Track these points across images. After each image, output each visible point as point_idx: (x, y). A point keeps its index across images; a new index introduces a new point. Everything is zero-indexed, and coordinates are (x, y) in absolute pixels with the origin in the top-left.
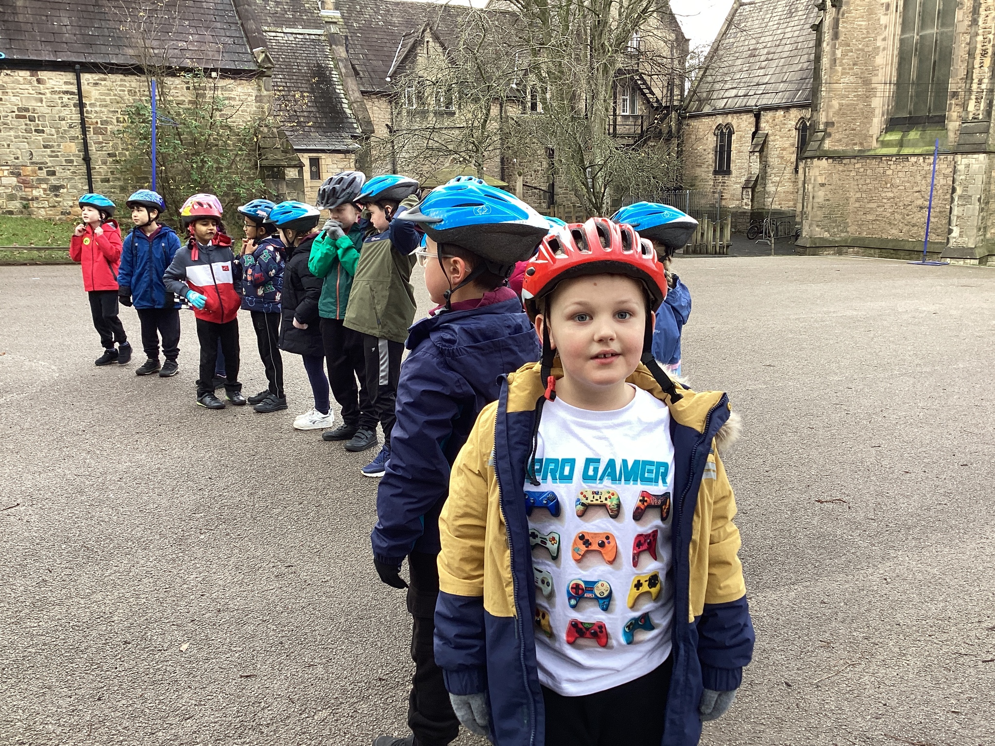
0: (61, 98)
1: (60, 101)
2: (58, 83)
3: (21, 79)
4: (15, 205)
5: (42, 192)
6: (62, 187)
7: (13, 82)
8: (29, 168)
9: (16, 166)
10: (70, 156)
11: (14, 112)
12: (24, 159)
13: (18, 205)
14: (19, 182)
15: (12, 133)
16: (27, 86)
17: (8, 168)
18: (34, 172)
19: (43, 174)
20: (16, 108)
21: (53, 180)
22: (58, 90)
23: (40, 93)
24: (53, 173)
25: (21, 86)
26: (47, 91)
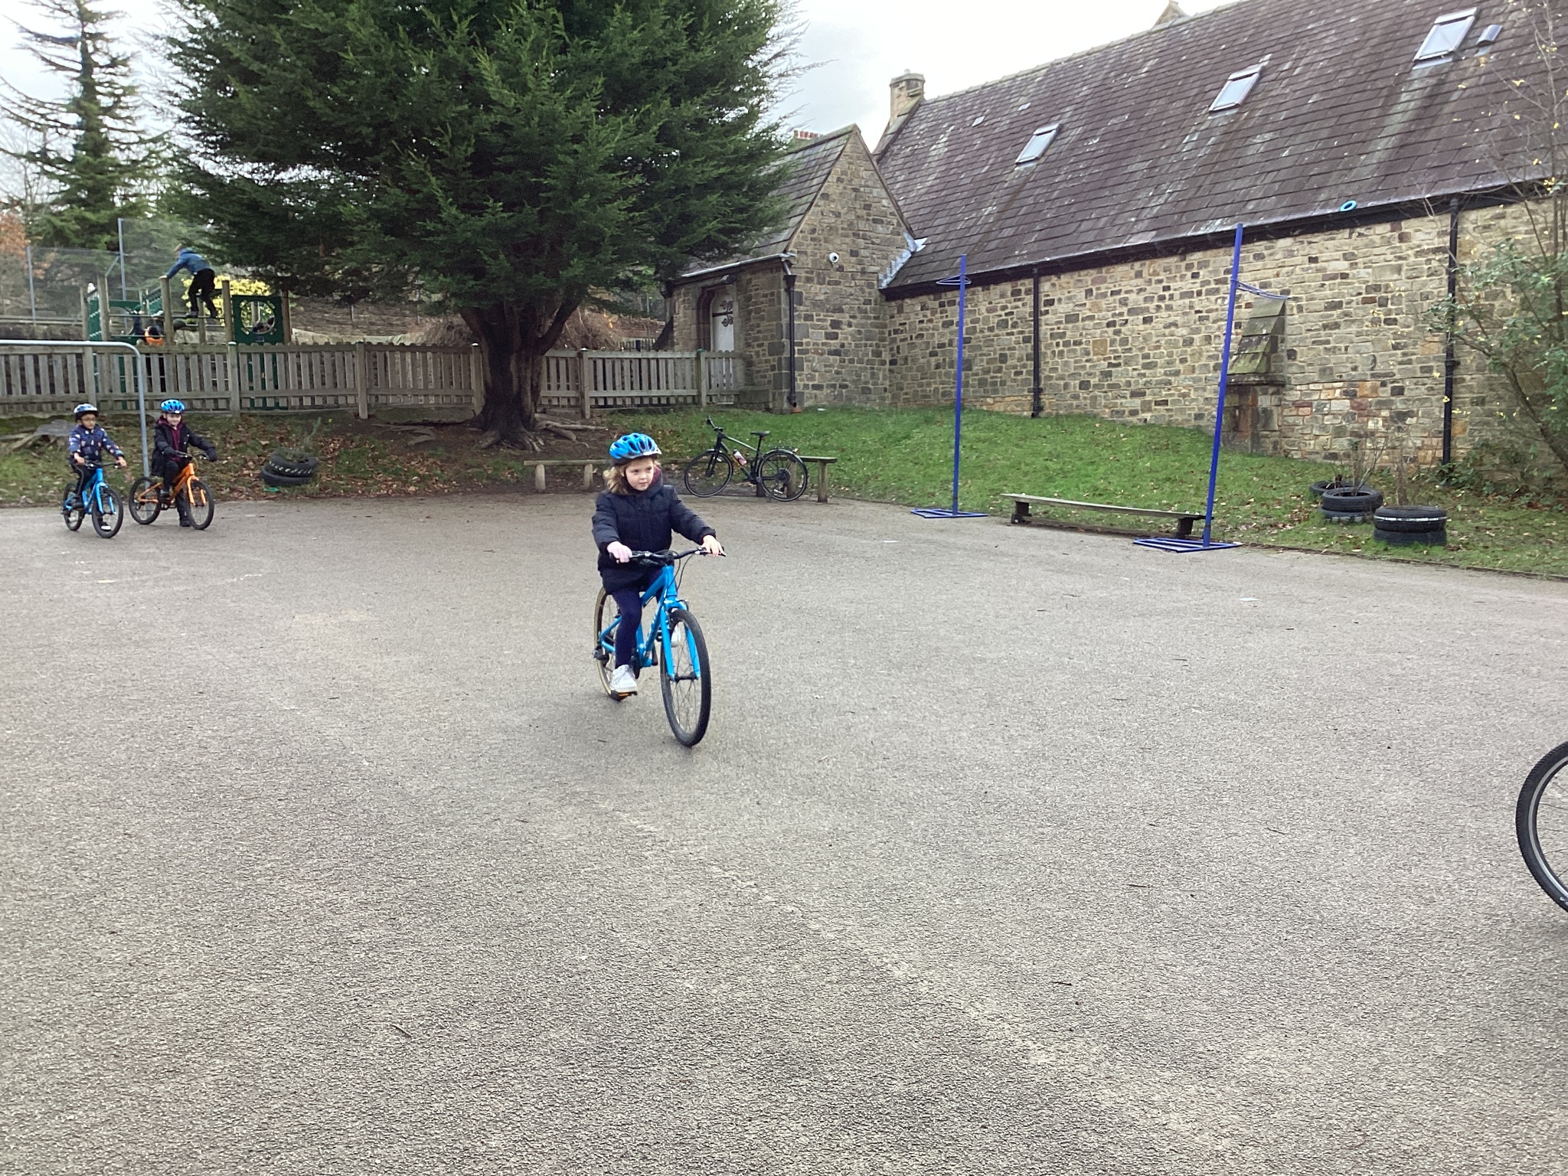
0: (1429, 261)
1: (1426, 267)
2: (1427, 237)
3: (1377, 239)
4: (1342, 444)
5: (1381, 423)
6: (1410, 414)
7: (1366, 246)
8: (1369, 384)
9: (1352, 382)
10: (1428, 360)
11: (1360, 294)
12: (1364, 370)
13: (1346, 443)
14: (1352, 407)
15: (1354, 329)
16: (1383, 250)
17: (1341, 384)
18: (1374, 390)
19: (1385, 393)
20: (1364, 286)
21: (1399, 405)
22: (1426, 247)
23: (1400, 258)
24: (1399, 391)
25: (1376, 251)
26: (1410, 252)
